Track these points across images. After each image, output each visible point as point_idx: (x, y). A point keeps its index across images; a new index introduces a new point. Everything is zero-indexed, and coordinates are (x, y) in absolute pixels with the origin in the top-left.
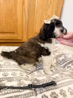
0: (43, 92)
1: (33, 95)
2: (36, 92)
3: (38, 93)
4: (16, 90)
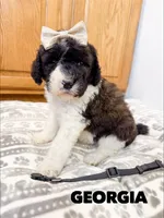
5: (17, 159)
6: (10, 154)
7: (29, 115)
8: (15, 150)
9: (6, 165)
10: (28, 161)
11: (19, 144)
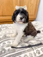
0: (36, 48)
1: (32, 50)
2: (33, 49)
3: (34, 49)
4: (22, 49)
5: (8, 42)
6: (6, 41)
7: (10, 28)
8: (7, 39)
9: (6, 43)
10: (10, 42)
11: (8, 38)
